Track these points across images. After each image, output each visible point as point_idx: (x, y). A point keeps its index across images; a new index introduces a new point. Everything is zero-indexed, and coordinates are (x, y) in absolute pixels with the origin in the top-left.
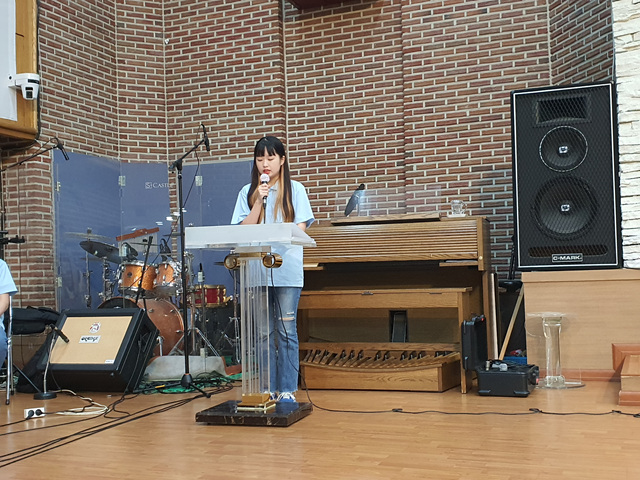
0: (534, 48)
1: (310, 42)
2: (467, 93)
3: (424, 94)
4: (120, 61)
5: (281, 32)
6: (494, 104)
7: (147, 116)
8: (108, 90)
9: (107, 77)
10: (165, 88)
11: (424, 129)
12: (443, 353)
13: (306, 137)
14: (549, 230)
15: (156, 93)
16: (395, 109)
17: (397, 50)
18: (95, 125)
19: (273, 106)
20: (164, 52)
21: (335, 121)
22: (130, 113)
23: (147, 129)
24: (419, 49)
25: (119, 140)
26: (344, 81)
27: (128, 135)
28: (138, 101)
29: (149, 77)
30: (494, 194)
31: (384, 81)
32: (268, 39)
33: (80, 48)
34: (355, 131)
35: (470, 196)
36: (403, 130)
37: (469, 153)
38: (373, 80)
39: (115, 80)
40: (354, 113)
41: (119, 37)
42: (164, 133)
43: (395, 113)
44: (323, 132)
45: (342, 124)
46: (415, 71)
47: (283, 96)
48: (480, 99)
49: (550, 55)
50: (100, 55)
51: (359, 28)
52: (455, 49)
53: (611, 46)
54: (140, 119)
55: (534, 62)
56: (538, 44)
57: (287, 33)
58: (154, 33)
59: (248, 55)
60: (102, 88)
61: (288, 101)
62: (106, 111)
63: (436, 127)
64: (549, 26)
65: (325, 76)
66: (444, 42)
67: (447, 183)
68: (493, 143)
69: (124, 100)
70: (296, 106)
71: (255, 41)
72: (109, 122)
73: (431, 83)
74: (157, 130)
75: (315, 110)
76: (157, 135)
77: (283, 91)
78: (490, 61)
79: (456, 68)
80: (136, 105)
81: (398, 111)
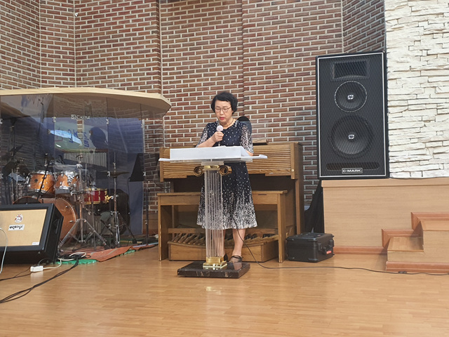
0: (332, 26)
1: (178, 18)
2: (286, 57)
3: (257, 57)
4: (42, 28)
5: (158, 10)
6: (305, 65)
7: (62, 67)
8: (34, 48)
9: (33, 39)
10: (75, 47)
11: (257, 81)
12: (269, 235)
13: (175, 85)
14: (340, 152)
15: (68, 51)
16: (237, 66)
17: (239, 25)
18: (24, 73)
19: (152, 62)
20: (74, 22)
21: (195, 73)
22: (49, 65)
23: (62, 76)
24: (254, 25)
25: (41, 84)
26: (202, 46)
27: (48, 80)
28: (55, 57)
29: (63, 40)
30: (303, 127)
31: (230, 47)
32: (148, 15)
33: (13, 18)
34: (210, 81)
35: (288, 127)
36: (243, 82)
37: (288, 98)
38: (222, 46)
39: (38, 41)
40: (209, 68)
41: (41, 11)
42: (74, 79)
43: (237, 69)
44: (187, 81)
45: (200, 76)
46: (251, 41)
47: (159, 55)
48: (295, 61)
49: (343, 32)
50: (28, 23)
51: (213, 9)
52: (278, 26)
53: (383, 27)
54: (57, 69)
55: (331, 37)
56: (334, 24)
57: (162, 11)
58: (67, 8)
59: (135, 25)
60: (29, 47)
61: (162, 58)
62: (32, 64)
63: (265, 80)
64: (342, 12)
65: (188, 42)
66: (271, 21)
67: (273, 118)
68: (303, 91)
69: (45, 55)
70: (168, 63)
71: (139, 16)
72: (34, 71)
73: (262, 49)
74: (69, 77)
75: (182, 66)
76: (69, 81)
77: (159, 51)
78: (302, 35)
79: (279, 39)
80: (54, 59)
81: (239, 68)
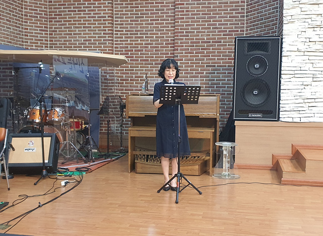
0: (238, 10)
2: (205, 28)
3: (185, 27)
6: (218, 35)
7: (39, 25)
8: (19, 11)
10: (48, 10)
11: (184, 45)
13: (124, 42)
15: (43, 13)
16: (170, 32)
17: (172, 3)
18: (13, 29)
19: (107, 25)
21: (139, 35)
22: (30, 23)
23: (39, 32)
24: (183, 4)
25: (24, 37)
26: (144, 16)
27: (29, 34)
29: (40, 4)
30: (215, 79)
31: (165, 18)
34: (149, 42)
35: (205, 79)
36: (174, 44)
37: (205, 58)
38: (159, 17)
39: (22, 5)
40: (149, 32)
42: (47, 34)
44: (133, 41)
45: (143, 37)
46: (181, 15)
47: (112, 20)
48: (212, 32)
49: (246, 14)
52: (201, 6)
54: (35, 27)
55: (238, 17)
56: (240, 8)
60: (16, 9)
61: (115, 23)
62: (18, 22)
63: (190, 44)
65: (134, 12)
66: (196, 2)
67: (194, 72)
68: (216, 54)
69: (27, 16)
70: (119, 26)
72: (19, 28)
73: (188, 22)
74: (44, 32)
75: (129, 29)
76: (44, 35)
77: (113, 17)
78: (218, 14)
79: (201, 16)
80: (33, 18)
81: (171, 34)
